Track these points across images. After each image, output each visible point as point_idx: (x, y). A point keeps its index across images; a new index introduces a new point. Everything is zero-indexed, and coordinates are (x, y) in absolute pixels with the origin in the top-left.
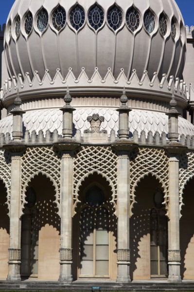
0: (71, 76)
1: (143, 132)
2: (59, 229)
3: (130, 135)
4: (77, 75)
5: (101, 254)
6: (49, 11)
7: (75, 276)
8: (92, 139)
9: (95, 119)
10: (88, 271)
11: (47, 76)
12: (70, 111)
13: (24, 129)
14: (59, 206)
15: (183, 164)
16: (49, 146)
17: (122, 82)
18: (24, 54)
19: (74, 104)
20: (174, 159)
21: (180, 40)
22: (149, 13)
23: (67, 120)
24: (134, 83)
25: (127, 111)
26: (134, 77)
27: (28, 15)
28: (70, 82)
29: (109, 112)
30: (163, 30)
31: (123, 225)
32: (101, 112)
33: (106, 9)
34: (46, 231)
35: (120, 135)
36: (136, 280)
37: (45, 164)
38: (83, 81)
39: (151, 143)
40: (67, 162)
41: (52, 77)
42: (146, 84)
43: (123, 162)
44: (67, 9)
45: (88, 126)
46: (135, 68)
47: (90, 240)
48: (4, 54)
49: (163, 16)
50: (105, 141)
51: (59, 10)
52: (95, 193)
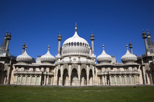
0: (71, 53)
1: (82, 61)
3: (80, 62)
4: (72, 53)
5: (76, 81)
6: (68, 43)
7: (71, 85)
8: (74, 62)
9: (75, 59)
10: (74, 84)
11: (67, 53)
13: (63, 61)
14: (69, 73)
16: (67, 64)
17: (79, 54)
18: (64, 50)
19: (71, 57)
20: (88, 66)
21: (88, 48)
22: (83, 44)
23: (70, 59)
24: (81, 54)
25: (80, 58)
26: (81, 53)
28: (71, 54)
29: (77, 58)
30: (86, 46)
31: (79, 77)
32: (75, 58)
33: (77, 43)
34: (67, 77)
35: (79, 62)
36: (81, 86)
37: (66, 66)
38: (73, 54)
39: (84, 63)
40: (70, 66)
41: (68, 53)
42: (83, 54)
43: (79, 66)
44: (71, 43)
45: (73, 60)
46: (81, 52)
47: (74, 79)
49: (86, 44)
50: (76, 63)
51: (69, 43)
52: (75, 71)
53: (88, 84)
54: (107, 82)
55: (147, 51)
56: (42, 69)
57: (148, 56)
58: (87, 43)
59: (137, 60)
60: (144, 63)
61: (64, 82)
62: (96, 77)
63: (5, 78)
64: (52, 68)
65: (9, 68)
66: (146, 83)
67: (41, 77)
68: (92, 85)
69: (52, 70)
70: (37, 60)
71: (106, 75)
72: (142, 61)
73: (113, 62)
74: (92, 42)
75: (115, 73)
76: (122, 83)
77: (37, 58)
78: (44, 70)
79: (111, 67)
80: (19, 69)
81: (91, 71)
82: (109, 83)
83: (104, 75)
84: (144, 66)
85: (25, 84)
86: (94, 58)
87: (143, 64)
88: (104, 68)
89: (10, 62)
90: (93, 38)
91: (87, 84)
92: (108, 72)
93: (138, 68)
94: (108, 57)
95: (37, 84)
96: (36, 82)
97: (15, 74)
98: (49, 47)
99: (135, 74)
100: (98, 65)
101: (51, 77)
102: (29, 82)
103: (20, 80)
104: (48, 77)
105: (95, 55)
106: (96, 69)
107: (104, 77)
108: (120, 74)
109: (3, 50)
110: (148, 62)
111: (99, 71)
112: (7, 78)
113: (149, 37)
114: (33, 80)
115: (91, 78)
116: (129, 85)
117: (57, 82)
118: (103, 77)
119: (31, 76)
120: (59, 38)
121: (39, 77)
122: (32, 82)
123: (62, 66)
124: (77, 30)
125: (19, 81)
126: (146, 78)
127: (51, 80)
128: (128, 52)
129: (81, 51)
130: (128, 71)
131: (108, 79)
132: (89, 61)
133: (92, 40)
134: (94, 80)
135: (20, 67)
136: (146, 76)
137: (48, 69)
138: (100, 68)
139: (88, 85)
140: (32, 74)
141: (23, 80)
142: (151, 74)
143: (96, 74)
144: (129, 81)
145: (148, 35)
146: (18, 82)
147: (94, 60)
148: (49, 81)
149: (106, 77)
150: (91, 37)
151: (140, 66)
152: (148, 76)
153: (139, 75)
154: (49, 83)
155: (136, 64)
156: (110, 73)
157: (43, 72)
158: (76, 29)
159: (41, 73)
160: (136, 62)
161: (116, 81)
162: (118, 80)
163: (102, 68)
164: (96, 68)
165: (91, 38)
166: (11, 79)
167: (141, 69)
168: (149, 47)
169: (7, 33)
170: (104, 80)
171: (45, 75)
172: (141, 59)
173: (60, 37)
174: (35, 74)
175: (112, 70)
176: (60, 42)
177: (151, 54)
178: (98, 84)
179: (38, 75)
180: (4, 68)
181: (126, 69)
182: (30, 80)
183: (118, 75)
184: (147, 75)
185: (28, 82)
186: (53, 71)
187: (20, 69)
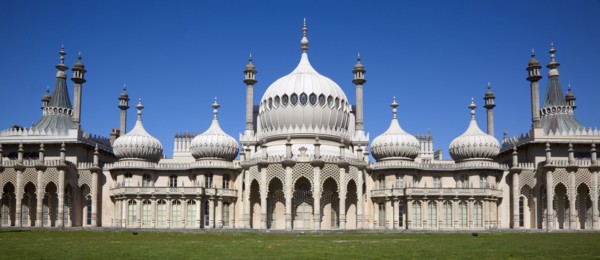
0: (291, 128)
1: (327, 156)
2: (284, 204)
3: (320, 157)
4: (294, 128)
5: (306, 216)
6: (280, 97)
7: (293, 227)
8: (301, 159)
9: (303, 149)
10: (299, 225)
11: (279, 128)
12: (290, 145)
13: (267, 155)
14: (285, 193)
15: (347, 171)
16: (279, 163)
17: (317, 131)
18: (268, 118)
19: (292, 142)
20: (343, 169)
21: (346, 110)
22: (330, 97)
23: (289, 150)
24: (323, 132)
25: (319, 145)
26: (323, 128)
27: (270, 99)
28: (291, 131)
29: (310, 145)
30: (337, 106)
31: (317, 203)
32: (306, 146)
33: (308, 95)
34: (279, 205)
35: (315, 157)
36: (322, 228)
37: (279, 172)
38: (297, 131)
39: (331, 161)
40: (289, 171)
41: (282, 129)
42: (329, 132)
43: (317, 171)
44: (289, 96)
45: (299, 153)
47: (300, 209)
48: (258, 118)
49: (337, 99)
50: (308, 160)
51: (285, 96)
52: (303, 187)
53: (342, 223)
54: (401, 219)
55: (534, 123)
56: (201, 179)
57: (536, 140)
58: (342, 96)
59: (499, 155)
60: (519, 161)
61: (269, 220)
62: (366, 204)
63: (85, 209)
64: (229, 175)
65: (95, 177)
66: (517, 224)
67: (198, 203)
68: (354, 228)
69: (230, 182)
70: (175, 150)
71: (399, 197)
72: (515, 158)
73: (423, 156)
74: (359, 90)
75: (426, 193)
76: (444, 222)
77: (176, 143)
78: (207, 183)
79: (416, 173)
80: (127, 180)
81: (352, 185)
82: (407, 221)
83: (392, 199)
84: (519, 172)
85: (151, 225)
86: (364, 145)
87: (515, 167)
88: (393, 177)
89: (96, 158)
90: (362, 77)
91: (338, 223)
92: (405, 190)
93: (498, 180)
94: (406, 143)
95: (189, 226)
96: (186, 217)
97: (117, 196)
98: (216, 107)
99: (485, 197)
100: (374, 166)
101: (228, 204)
102: (164, 218)
103: (137, 214)
104: (220, 203)
105: (366, 134)
106: (369, 179)
107: (393, 205)
108: (439, 196)
109: (59, 118)
110: (533, 161)
111: (376, 186)
112: (90, 209)
113: (554, 72)
114: (174, 214)
115: (352, 206)
116: (465, 228)
117: (249, 217)
118: (388, 204)
119: (168, 202)
120: (247, 77)
121: (194, 203)
122: (174, 219)
123: (264, 170)
124: (308, 49)
125: (134, 217)
126: (521, 210)
127: (228, 212)
128: (474, 126)
129: (323, 124)
130: (467, 188)
131: (403, 209)
132: (349, 154)
133: (357, 84)
134: (359, 212)
135: (128, 173)
136: (521, 203)
137: (217, 180)
138: (380, 175)
139: (342, 226)
140: (172, 196)
141: (145, 213)
142: (535, 200)
143: (369, 194)
144: (465, 216)
145: (551, 67)
146: (131, 218)
147: (361, 150)
148: (223, 217)
149: (397, 204)
150: (355, 72)
151: (506, 174)
152: (529, 205)
153: (499, 201)
154: (223, 222)
155: (495, 166)
156: (409, 192)
157: (203, 189)
158: (306, 45)
159: (199, 191)
160: (495, 158)
161: (426, 217)
162: (434, 212)
163: (387, 177)
164: (367, 175)
165: (357, 77)
166: (104, 211)
167: (510, 181)
168: (549, 109)
169: (63, 54)
170: (392, 212)
171: (209, 196)
172: (512, 151)
173: (250, 71)
174: (180, 196)
175: (417, 184)
176: (250, 90)
177: (548, 133)
178: (371, 226)
179: (191, 199)
180: (78, 176)
181: (463, 181)
182: (166, 213)
183: (433, 199)
184: (526, 201)
185: (160, 218)
186: (232, 186)
187: (131, 179)
